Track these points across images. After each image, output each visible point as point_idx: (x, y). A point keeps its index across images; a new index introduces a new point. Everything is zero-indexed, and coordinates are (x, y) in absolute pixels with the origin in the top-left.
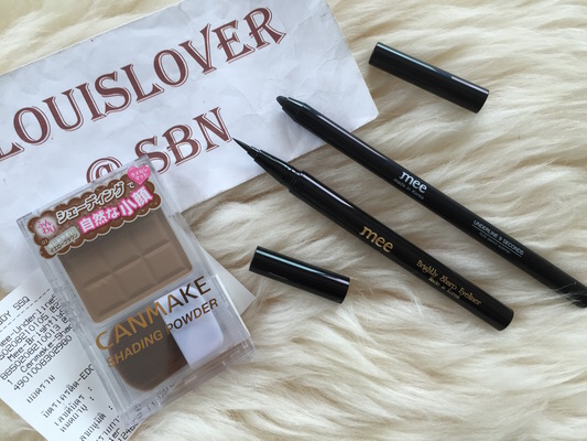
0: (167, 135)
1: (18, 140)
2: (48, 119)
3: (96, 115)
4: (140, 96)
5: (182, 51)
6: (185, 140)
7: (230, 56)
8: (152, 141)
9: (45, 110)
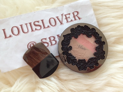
0: (50, 38)
1: (11, 34)
2: (20, 30)
3: (32, 30)
4: (44, 27)
5: (56, 19)
6: (54, 40)
7: (67, 22)
8: (45, 39)
9: (20, 27)
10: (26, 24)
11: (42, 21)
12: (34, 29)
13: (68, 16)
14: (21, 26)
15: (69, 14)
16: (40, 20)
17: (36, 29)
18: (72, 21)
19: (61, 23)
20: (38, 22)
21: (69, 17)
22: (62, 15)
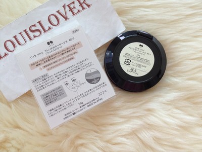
1: (6, 51)
2: (15, 43)
3: (30, 39)
4: (45, 31)
5: (57, 14)
7: (74, 14)
9: (14, 40)
10: (20, 33)
11: (39, 22)
12: (32, 37)
13: (72, 6)
14: (15, 37)
15: (73, 3)
16: (36, 22)
17: (35, 37)
18: (79, 11)
19: (66, 19)
20: (35, 25)
21: (74, 8)
22: (64, 6)
